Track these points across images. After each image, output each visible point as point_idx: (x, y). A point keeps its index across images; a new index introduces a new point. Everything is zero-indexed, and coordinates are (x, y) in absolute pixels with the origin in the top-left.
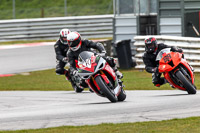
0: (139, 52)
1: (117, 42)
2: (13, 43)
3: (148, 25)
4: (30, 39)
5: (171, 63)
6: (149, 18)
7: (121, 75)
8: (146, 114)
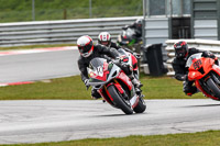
0: (170, 57)
1: (147, 46)
2: (32, 47)
3: (181, 27)
4: (51, 42)
5: (201, 70)
6: (182, 19)
7: (138, 83)
8: (178, 126)
